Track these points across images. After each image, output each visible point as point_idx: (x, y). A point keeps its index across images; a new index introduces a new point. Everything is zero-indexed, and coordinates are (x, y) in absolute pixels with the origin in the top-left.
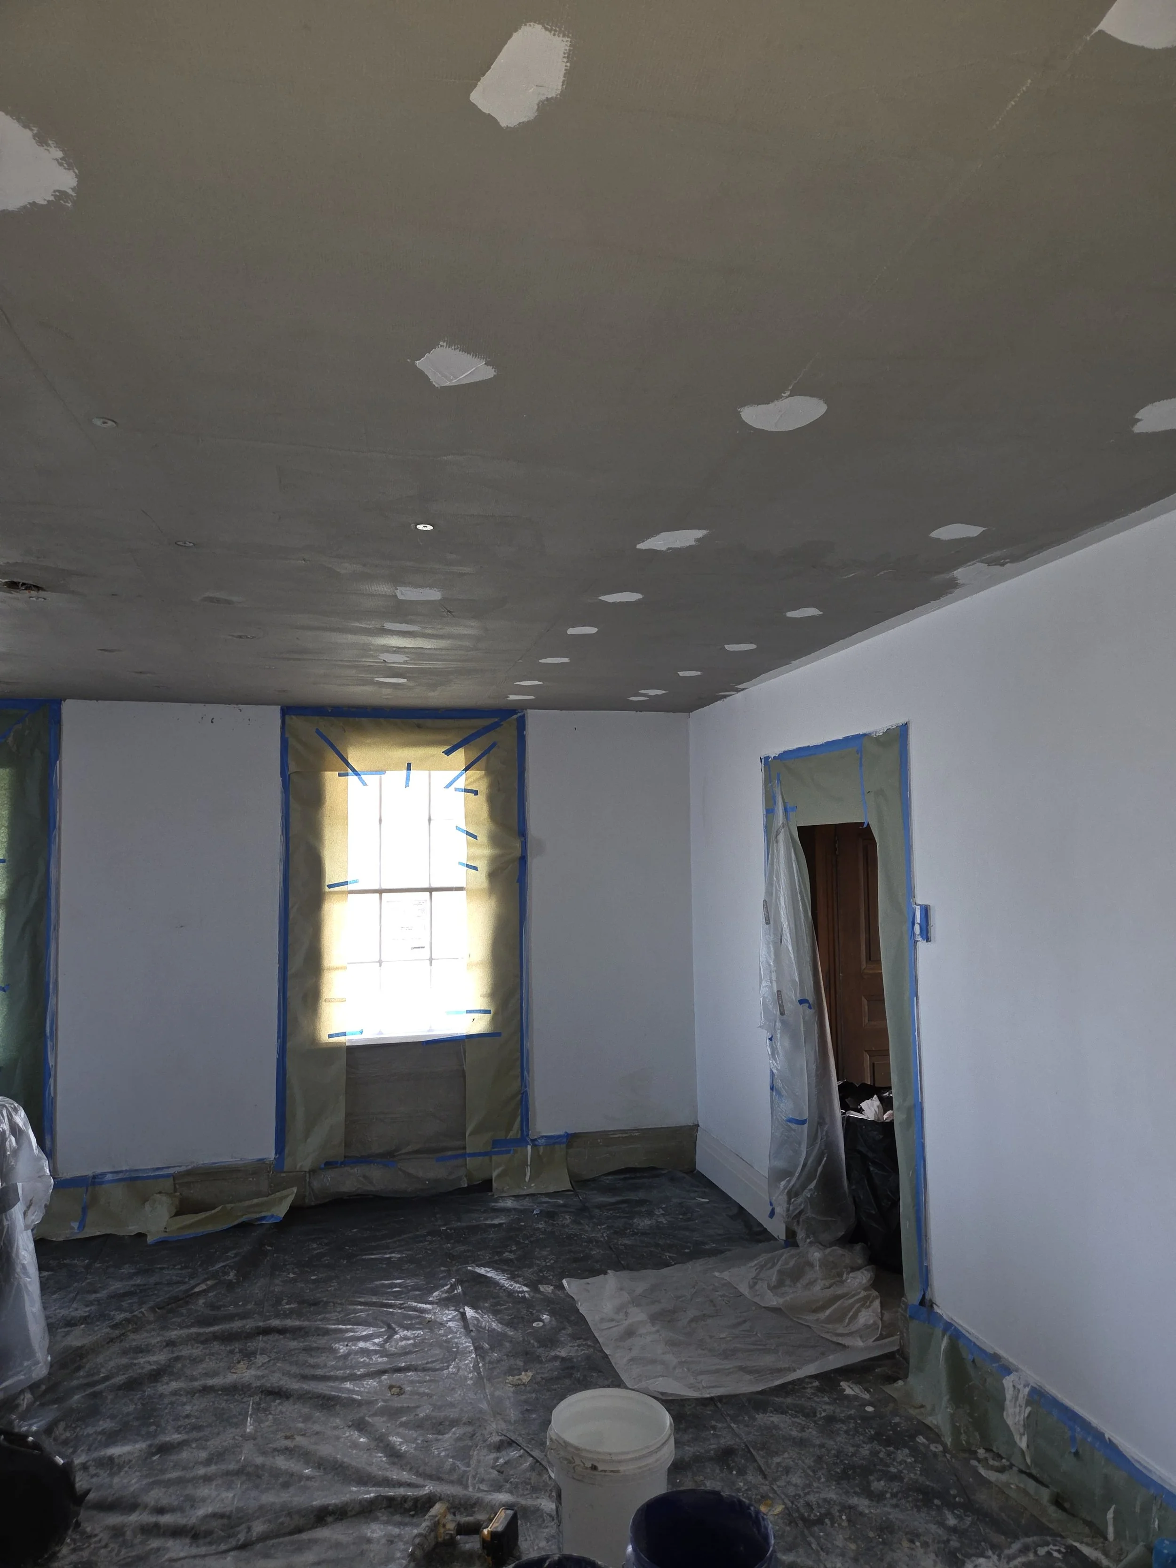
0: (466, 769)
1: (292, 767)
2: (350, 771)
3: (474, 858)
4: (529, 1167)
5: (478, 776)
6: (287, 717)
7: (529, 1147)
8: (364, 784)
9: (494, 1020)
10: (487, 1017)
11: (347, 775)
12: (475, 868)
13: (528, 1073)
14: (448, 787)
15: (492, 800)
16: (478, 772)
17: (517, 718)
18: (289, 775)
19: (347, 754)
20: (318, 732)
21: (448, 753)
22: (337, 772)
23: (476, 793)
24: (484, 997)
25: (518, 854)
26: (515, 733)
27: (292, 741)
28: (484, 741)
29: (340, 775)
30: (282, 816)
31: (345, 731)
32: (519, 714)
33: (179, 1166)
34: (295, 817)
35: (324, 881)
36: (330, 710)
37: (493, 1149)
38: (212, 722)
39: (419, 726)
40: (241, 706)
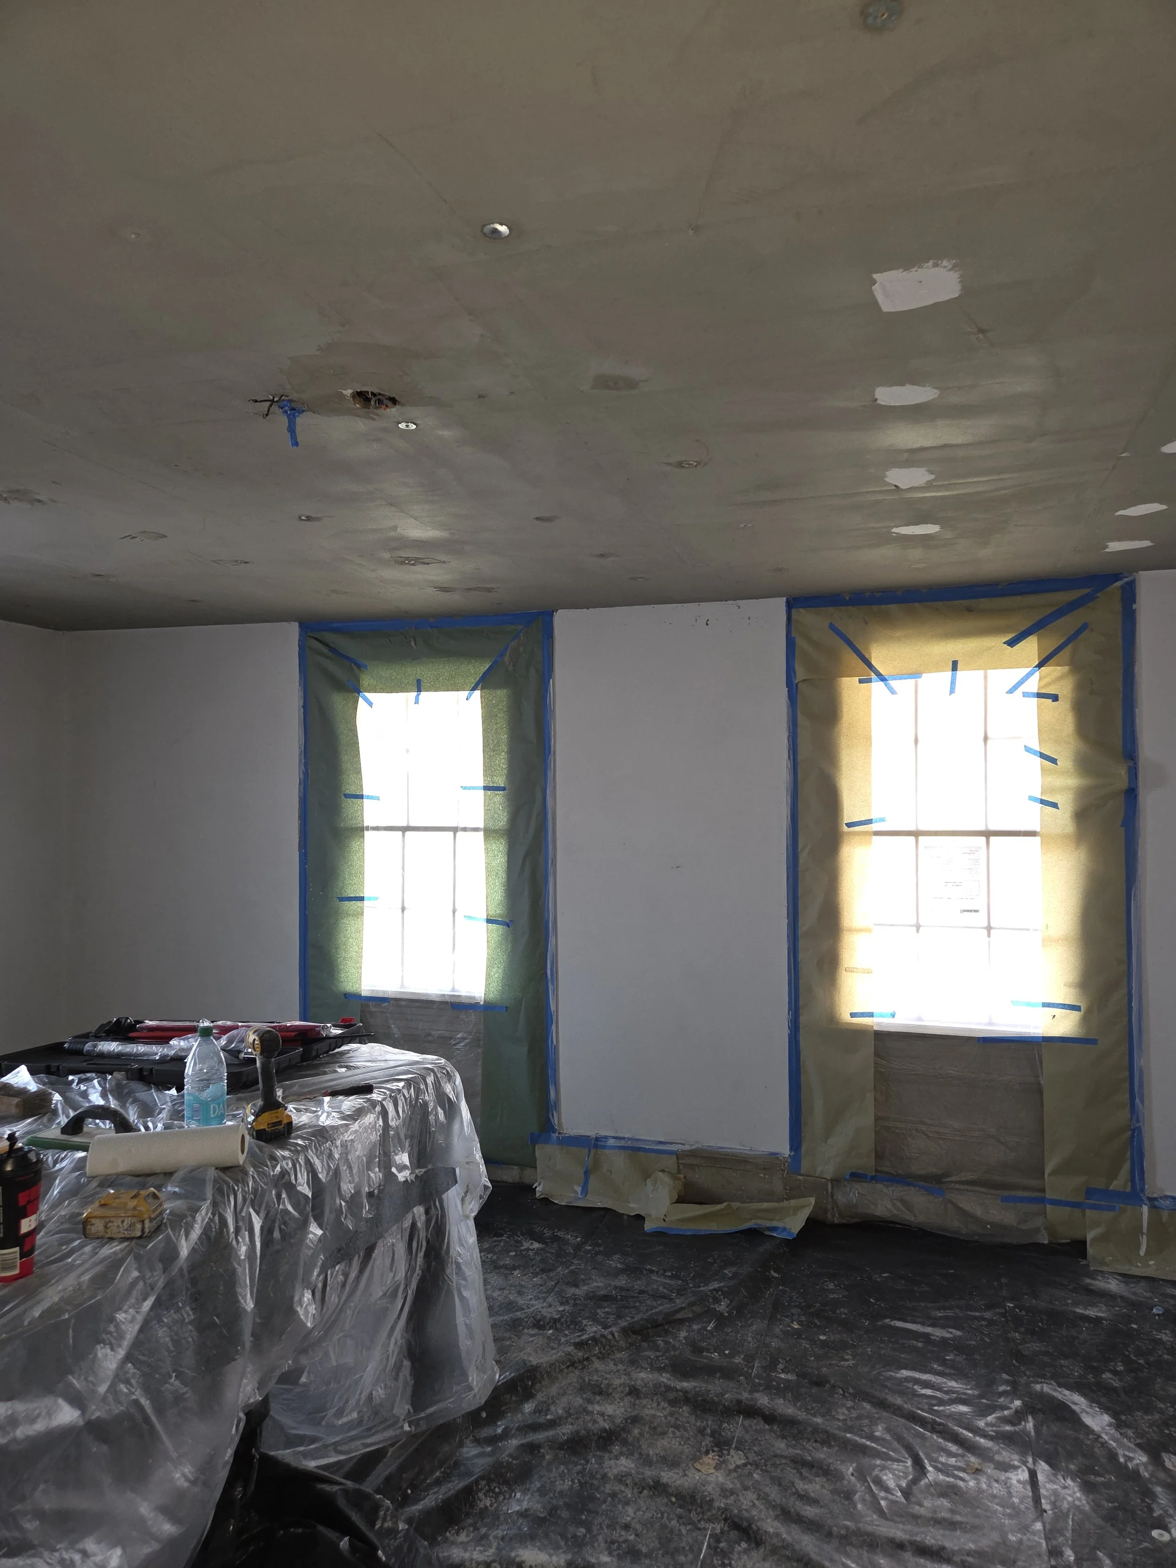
0: (1040, 665)
1: (801, 674)
2: (873, 676)
3: (1052, 790)
4: (1145, 1237)
5: (1059, 674)
6: (794, 611)
7: (1145, 1209)
8: (893, 692)
9: (1085, 1020)
10: (1075, 1016)
11: (869, 681)
12: (1055, 805)
13: (1142, 1102)
14: (1011, 691)
15: (1080, 708)
16: (1059, 668)
17: (1122, 587)
18: (797, 684)
19: (870, 653)
20: (832, 627)
21: (1011, 643)
22: (857, 679)
23: (1055, 698)
24: (1069, 987)
25: (1123, 783)
26: (1118, 607)
27: (800, 642)
28: (1069, 623)
29: (861, 681)
30: (789, 736)
31: (866, 623)
32: (1126, 580)
33: (683, 1144)
34: (804, 736)
35: (842, 820)
36: (847, 598)
37: (1087, 1199)
38: (707, 624)
39: (969, 610)
40: (740, 602)
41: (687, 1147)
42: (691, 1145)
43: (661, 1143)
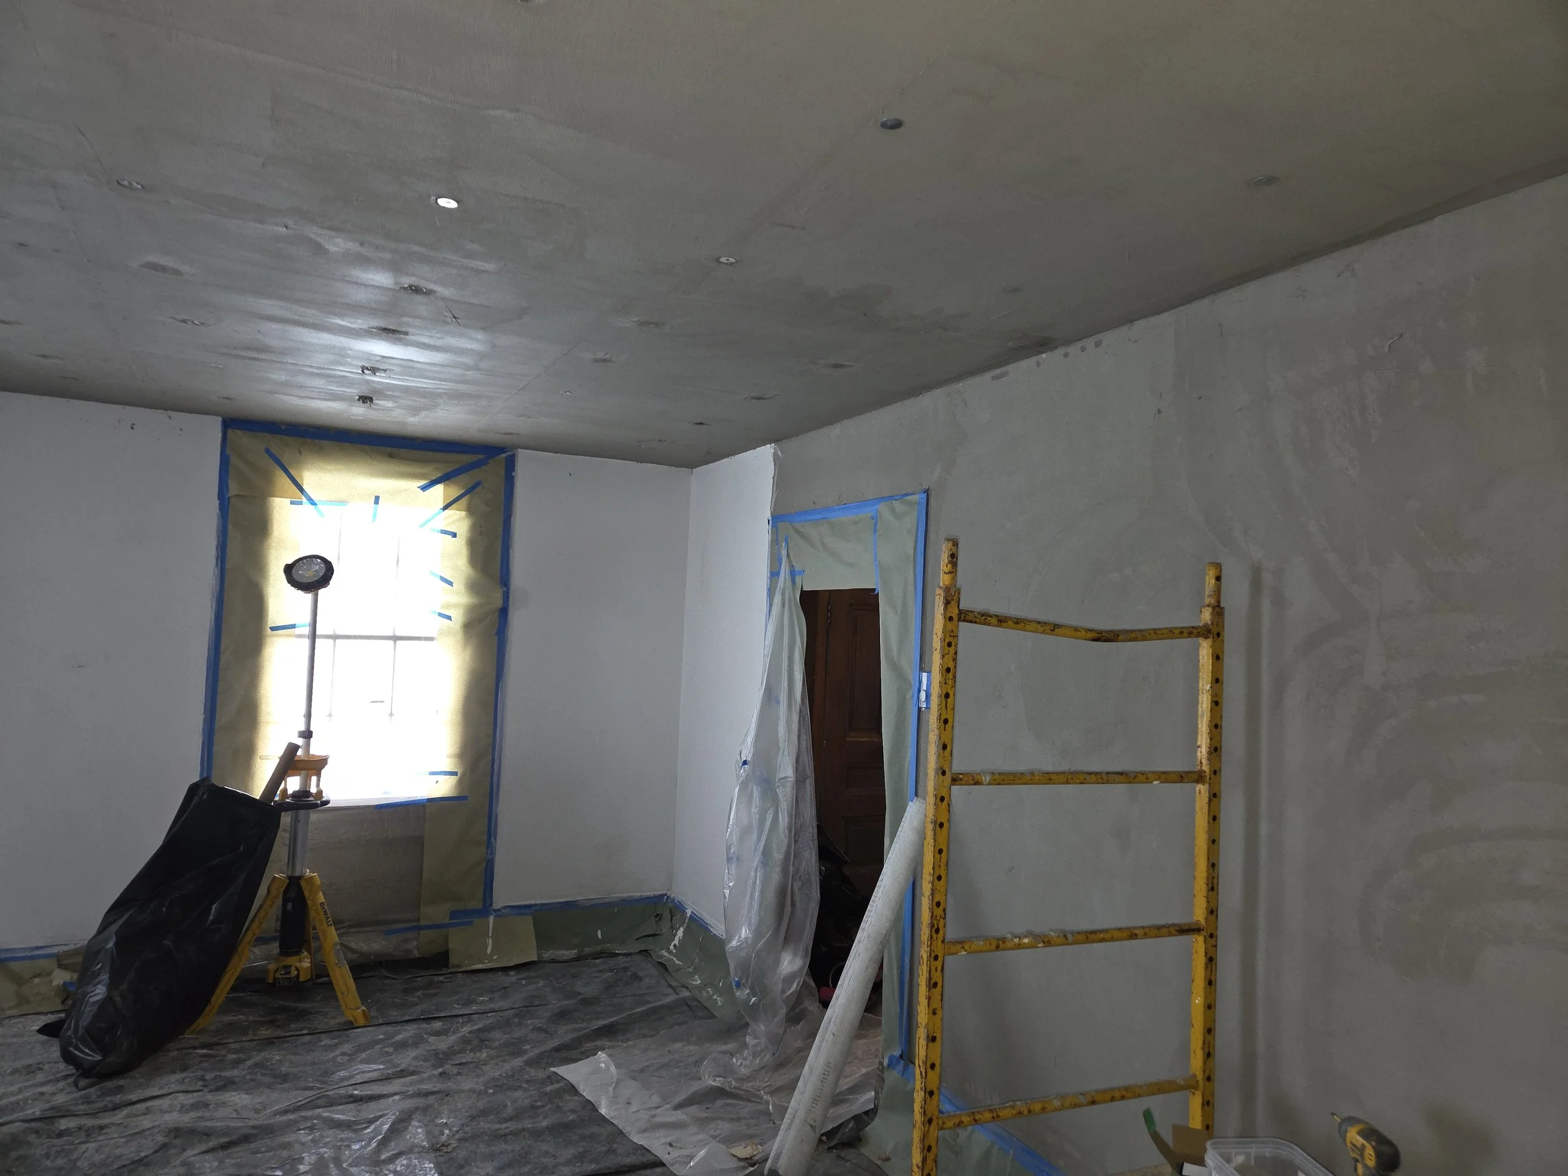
0: (445, 508)
1: (233, 489)
2: (304, 500)
3: (448, 606)
4: (490, 939)
5: (458, 517)
6: (229, 431)
7: (491, 919)
8: (321, 515)
9: (460, 783)
10: (453, 780)
11: (301, 503)
12: (449, 618)
13: (496, 840)
14: (422, 526)
15: (472, 544)
16: (458, 512)
17: (506, 458)
18: (229, 498)
19: (302, 479)
20: (267, 451)
21: (424, 488)
22: (288, 500)
23: (454, 535)
24: (451, 757)
25: (499, 604)
26: (503, 473)
27: (234, 460)
28: (467, 478)
29: (292, 503)
30: (218, 545)
31: (301, 453)
32: (509, 453)
33: (65, 945)
34: (233, 546)
35: (267, 622)
36: (283, 428)
37: (450, 920)
38: (132, 428)
39: (391, 456)
40: (170, 413)
41: (72, 947)
42: (75, 944)
43: (38, 948)
